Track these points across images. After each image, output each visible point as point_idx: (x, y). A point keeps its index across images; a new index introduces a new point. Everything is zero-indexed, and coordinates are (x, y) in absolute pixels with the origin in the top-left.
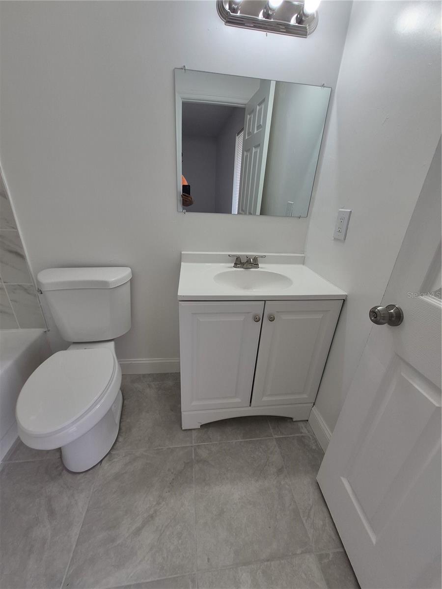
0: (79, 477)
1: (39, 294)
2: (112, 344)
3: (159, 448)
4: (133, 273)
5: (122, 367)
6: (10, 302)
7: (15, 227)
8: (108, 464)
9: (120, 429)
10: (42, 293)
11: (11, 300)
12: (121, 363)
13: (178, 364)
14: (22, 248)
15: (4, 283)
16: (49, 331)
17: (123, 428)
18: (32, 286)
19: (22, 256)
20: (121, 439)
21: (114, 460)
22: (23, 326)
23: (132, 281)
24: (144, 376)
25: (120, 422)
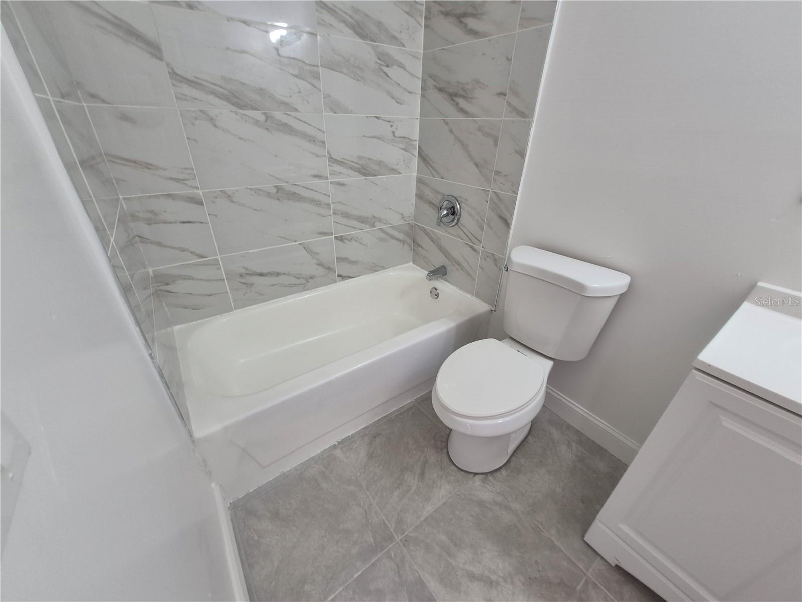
0: (453, 467)
1: (504, 271)
2: (550, 364)
3: (540, 526)
4: (631, 286)
5: (548, 396)
6: (478, 267)
7: (516, 193)
8: (479, 483)
9: (508, 461)
10: (507, 271)
11: (480, 266)
12: (549, 391)
13: (633, 454)
14: (512, 215)
15: (482, 247)
16: (495, 311)
17: (512, 464)
18: (502, 258)
19: (507, 224)
20: (504, 472)
21: (487, 485)
22: (478, 295)
23: (622, 298)
24: (569, 427)
25: (513, 455)
